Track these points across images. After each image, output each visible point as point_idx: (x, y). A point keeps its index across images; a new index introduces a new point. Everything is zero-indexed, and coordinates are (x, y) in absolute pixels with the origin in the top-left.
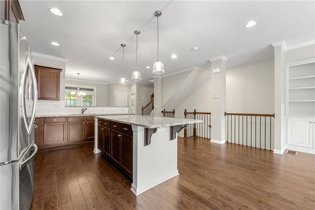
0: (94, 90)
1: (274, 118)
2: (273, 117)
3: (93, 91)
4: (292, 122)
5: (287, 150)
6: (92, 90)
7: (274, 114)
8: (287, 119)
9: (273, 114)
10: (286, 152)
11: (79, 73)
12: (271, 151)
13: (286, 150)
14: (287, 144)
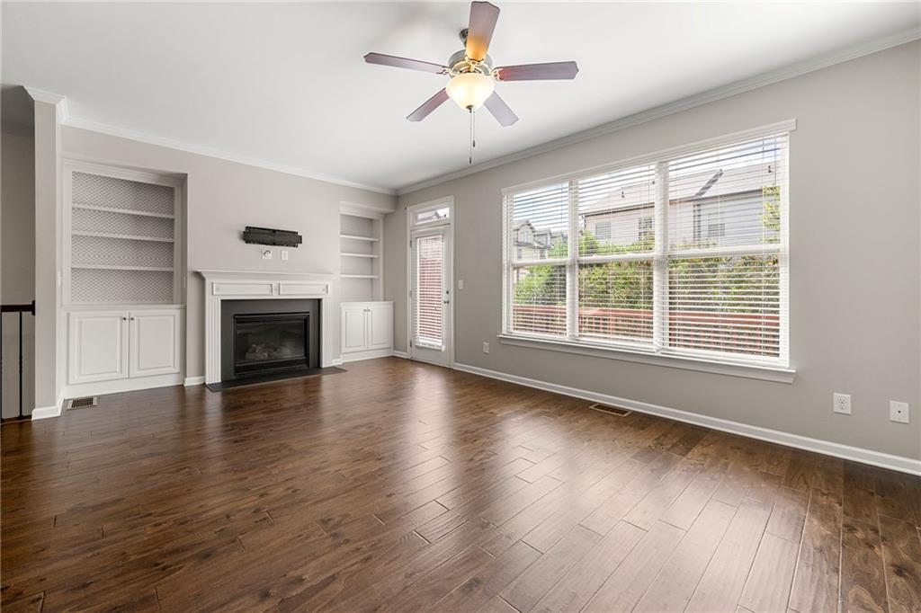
1: (34, 314)
2: (31, 313)
4: (81, 322)
5: (69, 400)
7: (34, 302)
8: (68, 314)
9: (31, 303)
10: (70, 407)
12: (21, 417)
13: (66, 401)
14: (67, 383)
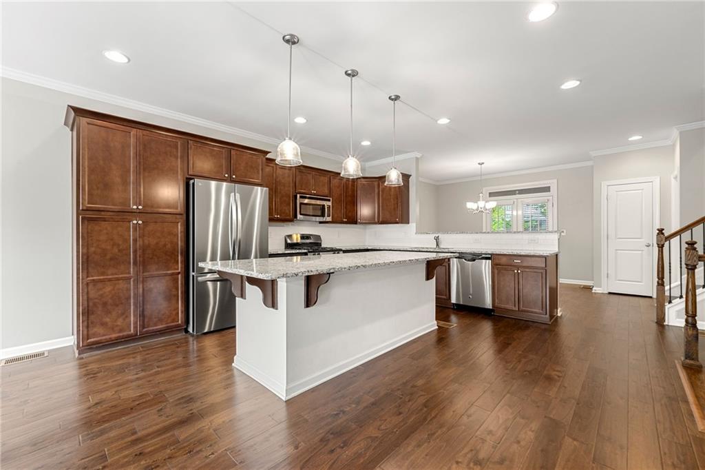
0: (551, 189)
3: (549, 191)
6: (547, 189)
11: (481, 162)
